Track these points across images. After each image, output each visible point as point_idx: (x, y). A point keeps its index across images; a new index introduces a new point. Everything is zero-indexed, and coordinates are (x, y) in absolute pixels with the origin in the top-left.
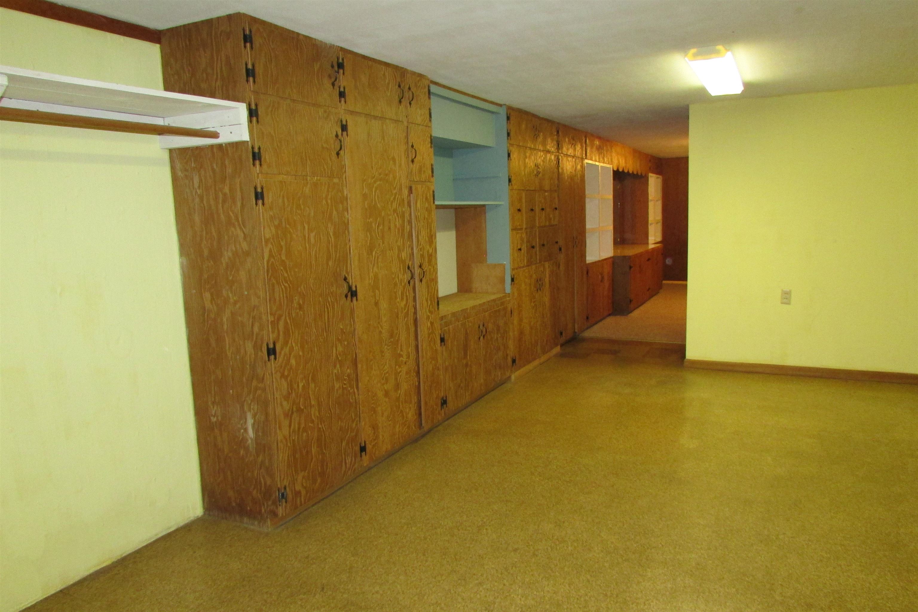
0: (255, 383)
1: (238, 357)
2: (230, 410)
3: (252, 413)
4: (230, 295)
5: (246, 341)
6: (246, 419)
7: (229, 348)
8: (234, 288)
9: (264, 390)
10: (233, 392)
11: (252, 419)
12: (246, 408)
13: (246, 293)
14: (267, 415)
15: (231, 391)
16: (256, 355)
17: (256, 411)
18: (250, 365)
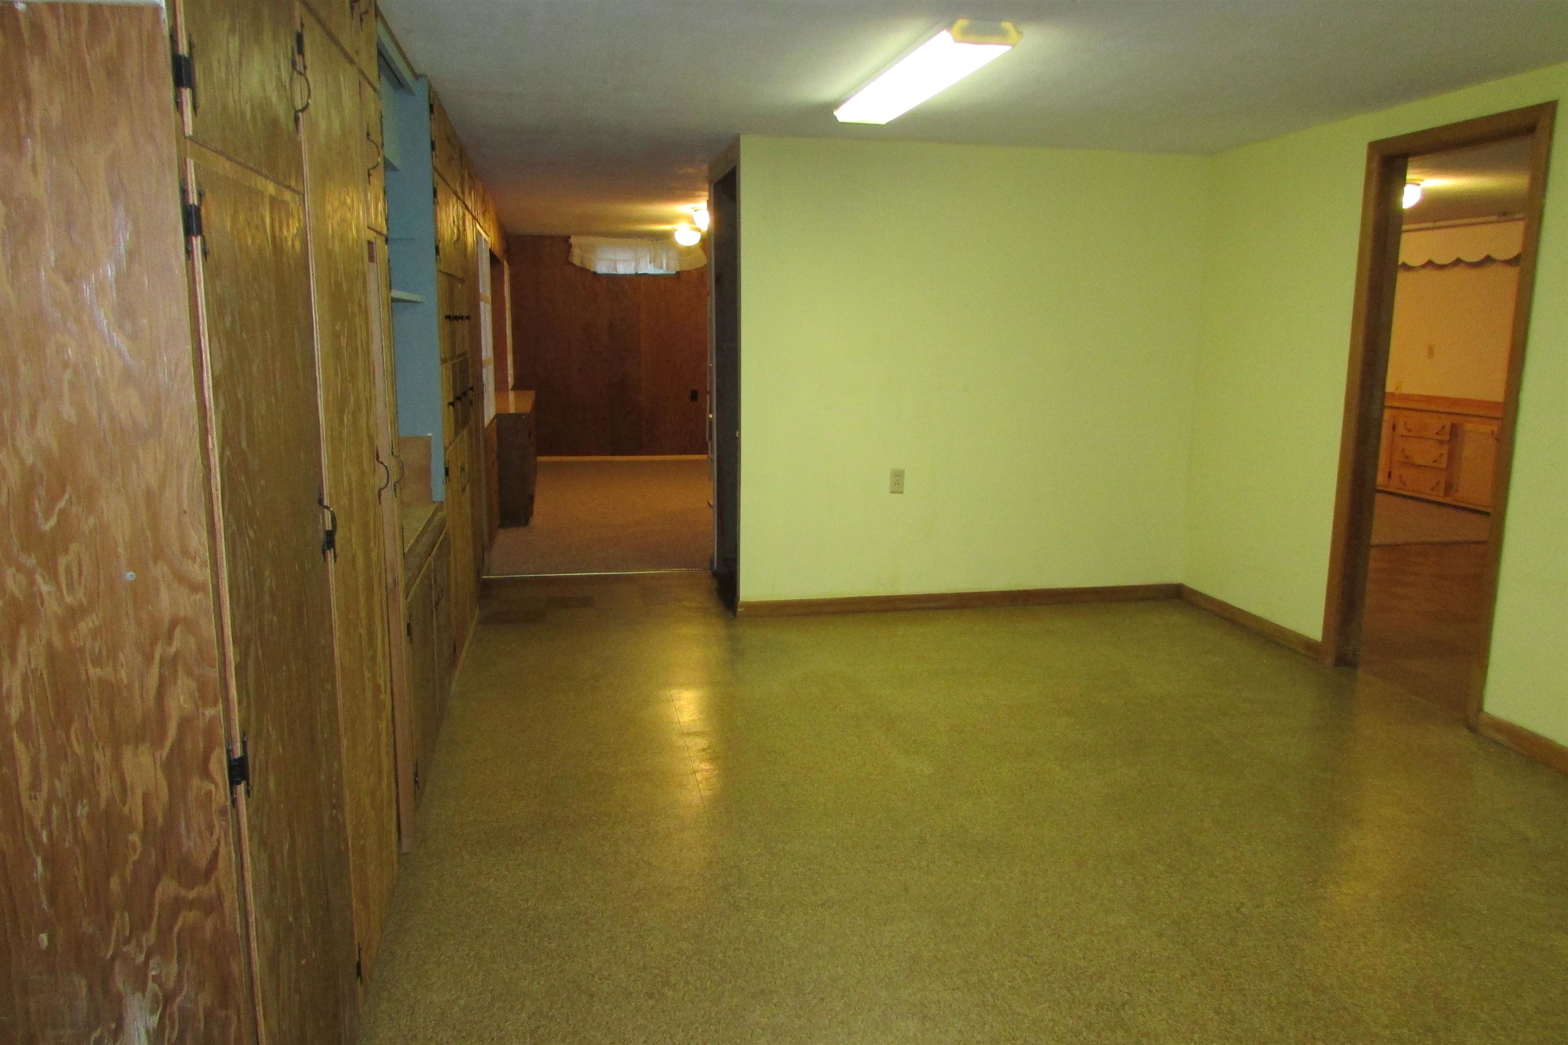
0: (168, 888)
1: (82, 811)
2: (33, 1006)
3: (148, 994)
4: (45, 588)
5: (128, 753)
6: (120, 1021)
7: (35, 786)
8: (62, 561)
9: (212, 906)
10: (51, 939)
11: (152, 1012)
12: (120, 983)
13: (130, 576)
14: (224, 988)
15: (44, 937)
16: (177, 792)
17: (171, 984)
18: (144, 836)
